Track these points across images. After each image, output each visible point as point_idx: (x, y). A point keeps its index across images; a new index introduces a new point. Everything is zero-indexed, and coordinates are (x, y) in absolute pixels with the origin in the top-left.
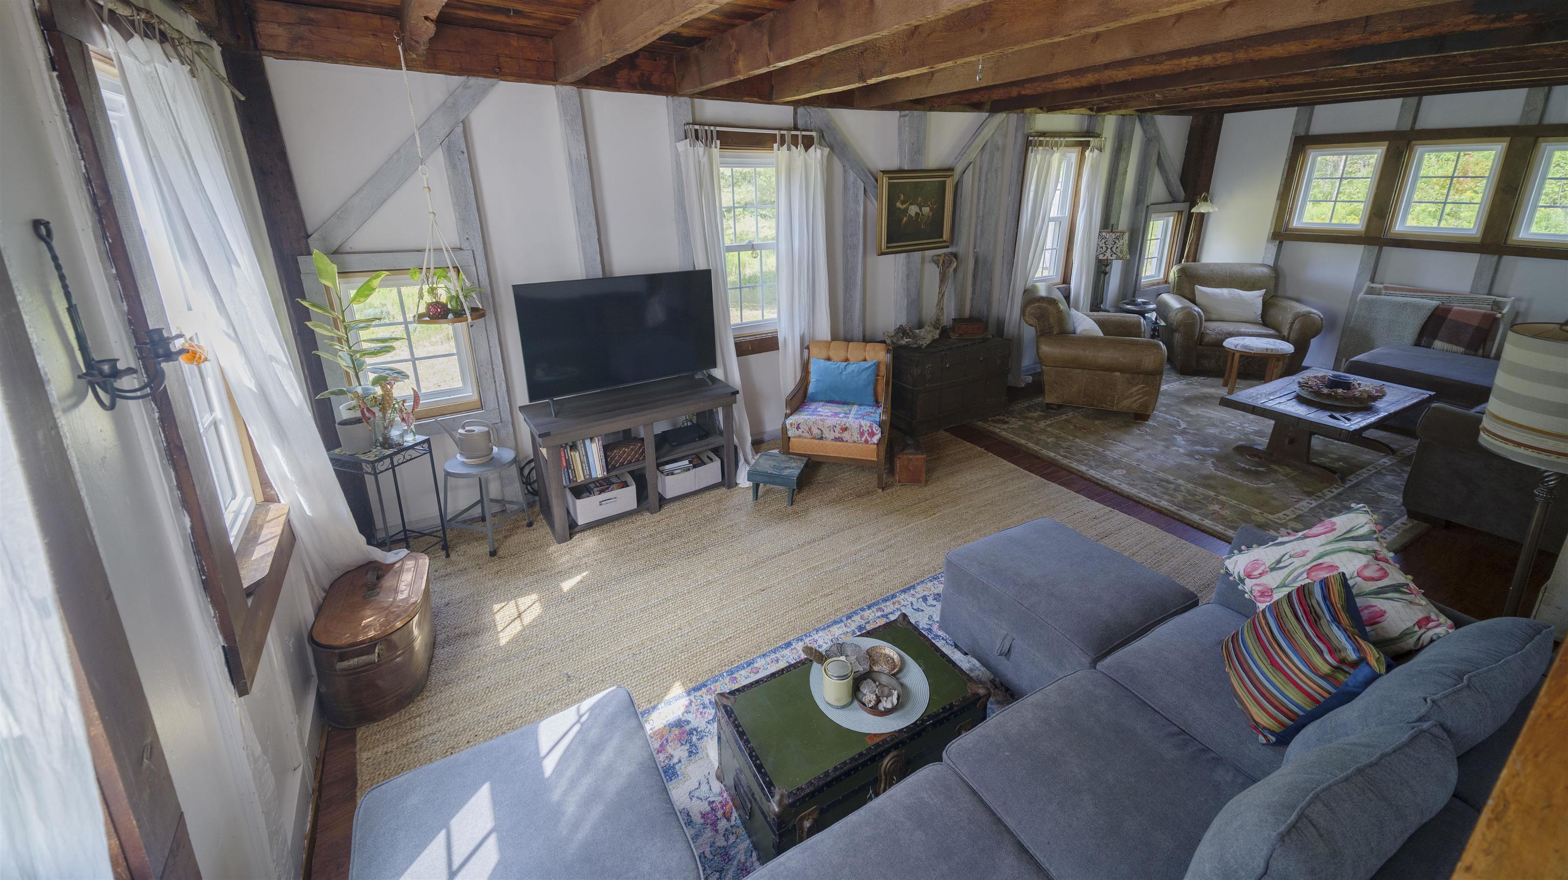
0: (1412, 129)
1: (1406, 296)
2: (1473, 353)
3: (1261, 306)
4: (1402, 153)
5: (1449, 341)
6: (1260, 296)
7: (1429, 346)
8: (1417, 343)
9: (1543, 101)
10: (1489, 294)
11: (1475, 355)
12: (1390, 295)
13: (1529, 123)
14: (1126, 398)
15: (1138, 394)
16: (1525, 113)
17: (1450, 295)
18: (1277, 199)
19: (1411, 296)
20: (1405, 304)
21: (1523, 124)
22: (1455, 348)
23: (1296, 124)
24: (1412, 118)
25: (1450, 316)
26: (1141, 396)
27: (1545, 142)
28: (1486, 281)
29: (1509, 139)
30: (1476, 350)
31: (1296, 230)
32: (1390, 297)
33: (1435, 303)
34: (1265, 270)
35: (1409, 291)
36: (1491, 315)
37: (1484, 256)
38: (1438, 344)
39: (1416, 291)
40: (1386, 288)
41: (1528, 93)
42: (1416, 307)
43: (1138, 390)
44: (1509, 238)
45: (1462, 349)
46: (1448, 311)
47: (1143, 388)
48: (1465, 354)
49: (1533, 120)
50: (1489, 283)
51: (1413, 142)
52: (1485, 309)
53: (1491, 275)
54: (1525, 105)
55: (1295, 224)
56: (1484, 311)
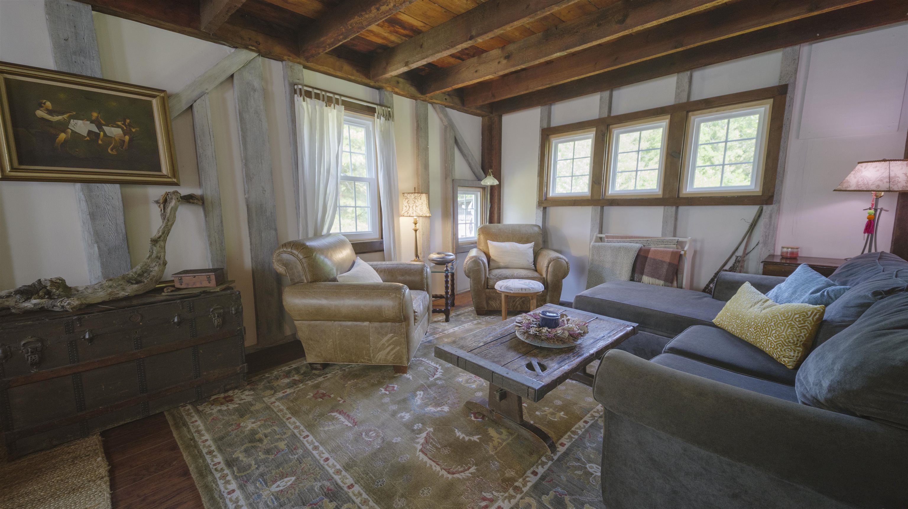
0: (609, 116)
1: (620, 242)
2: (670, 284)
3: (532, 255)
4: (605, 134)
5: (653, 276)
6: (531, 248)
7: (640, 281)
8: (632, 279)
9: (688, 83)
10: (675, 236)
11: (672, 286)
12: (610, 242)
13: (681, 102)
14: (380, 351)
15: (390, 345)
16: (677, 95)
17: (648, 239)
18: (538, 176)
19: (624, 242)
20: (620, 248)
21: (677, 103)
22: (657, 281)
23: (542, 120)
24: (607, 108)
25: (650, 256)
26: (392, 346)
27: (694, 115)
28: (671, 228)
29: (669, 116)
30: (672, 282)
31: (552, 198)
32: (610, 243)
33: (638, 246)
34: (536, 229)
35: (622, 237)
36: (677, 252)
37: (666, 207)
38: (646, 279)
39: (626, 237)
40: (607, 237)
41: (678, 79)
42: (627, 250)
43: (388, 340)
44: (680, 192)
45: (662, 282)
46: (648, 251)
47: (392, 337)
48: (665, 286)
49: (684, 99)
50: (673, 229)
51: (611, 127)
52: (672, 248)
53: (673, 222)
54: (676, 88)
55: (551, 194)
56: (671, 250)
